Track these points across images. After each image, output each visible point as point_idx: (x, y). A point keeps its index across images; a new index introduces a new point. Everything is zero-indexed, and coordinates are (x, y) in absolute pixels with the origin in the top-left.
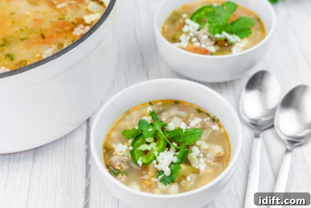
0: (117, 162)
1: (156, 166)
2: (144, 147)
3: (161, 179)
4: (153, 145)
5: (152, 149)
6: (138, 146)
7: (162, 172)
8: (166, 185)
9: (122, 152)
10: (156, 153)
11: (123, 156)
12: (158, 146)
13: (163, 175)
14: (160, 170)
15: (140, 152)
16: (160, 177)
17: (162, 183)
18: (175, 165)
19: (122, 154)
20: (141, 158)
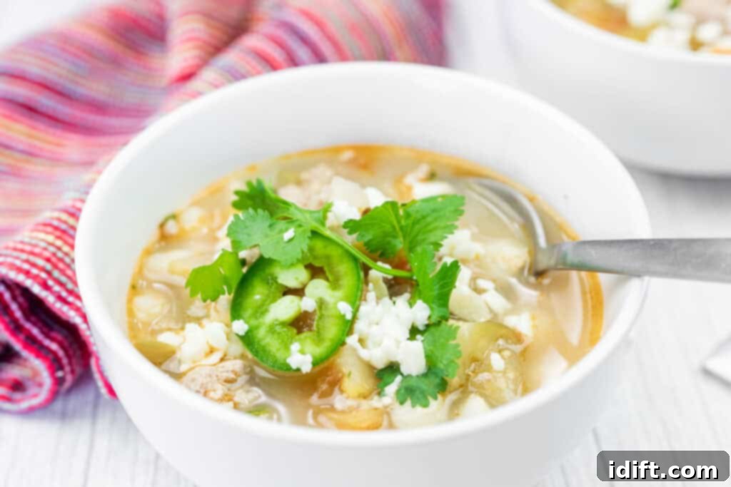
0: (209, 387)
1: (364, 353)
2: (286, 308)
3: (398, 392)
4: (318, 288)
5: (321, 303)
6: (261, 310)
7: (393, 368)
8: (426, 405)
9: (212, 351)
10: (345, 309)
11: (222, 360)
12: (335, 284)
13: (399, 378)
14: (380, 364)
15: (278, 329)
16: (391, 389)
17: (409, 403)
18: (426, 334)
19: (216, 357)
20: (295, 347)
